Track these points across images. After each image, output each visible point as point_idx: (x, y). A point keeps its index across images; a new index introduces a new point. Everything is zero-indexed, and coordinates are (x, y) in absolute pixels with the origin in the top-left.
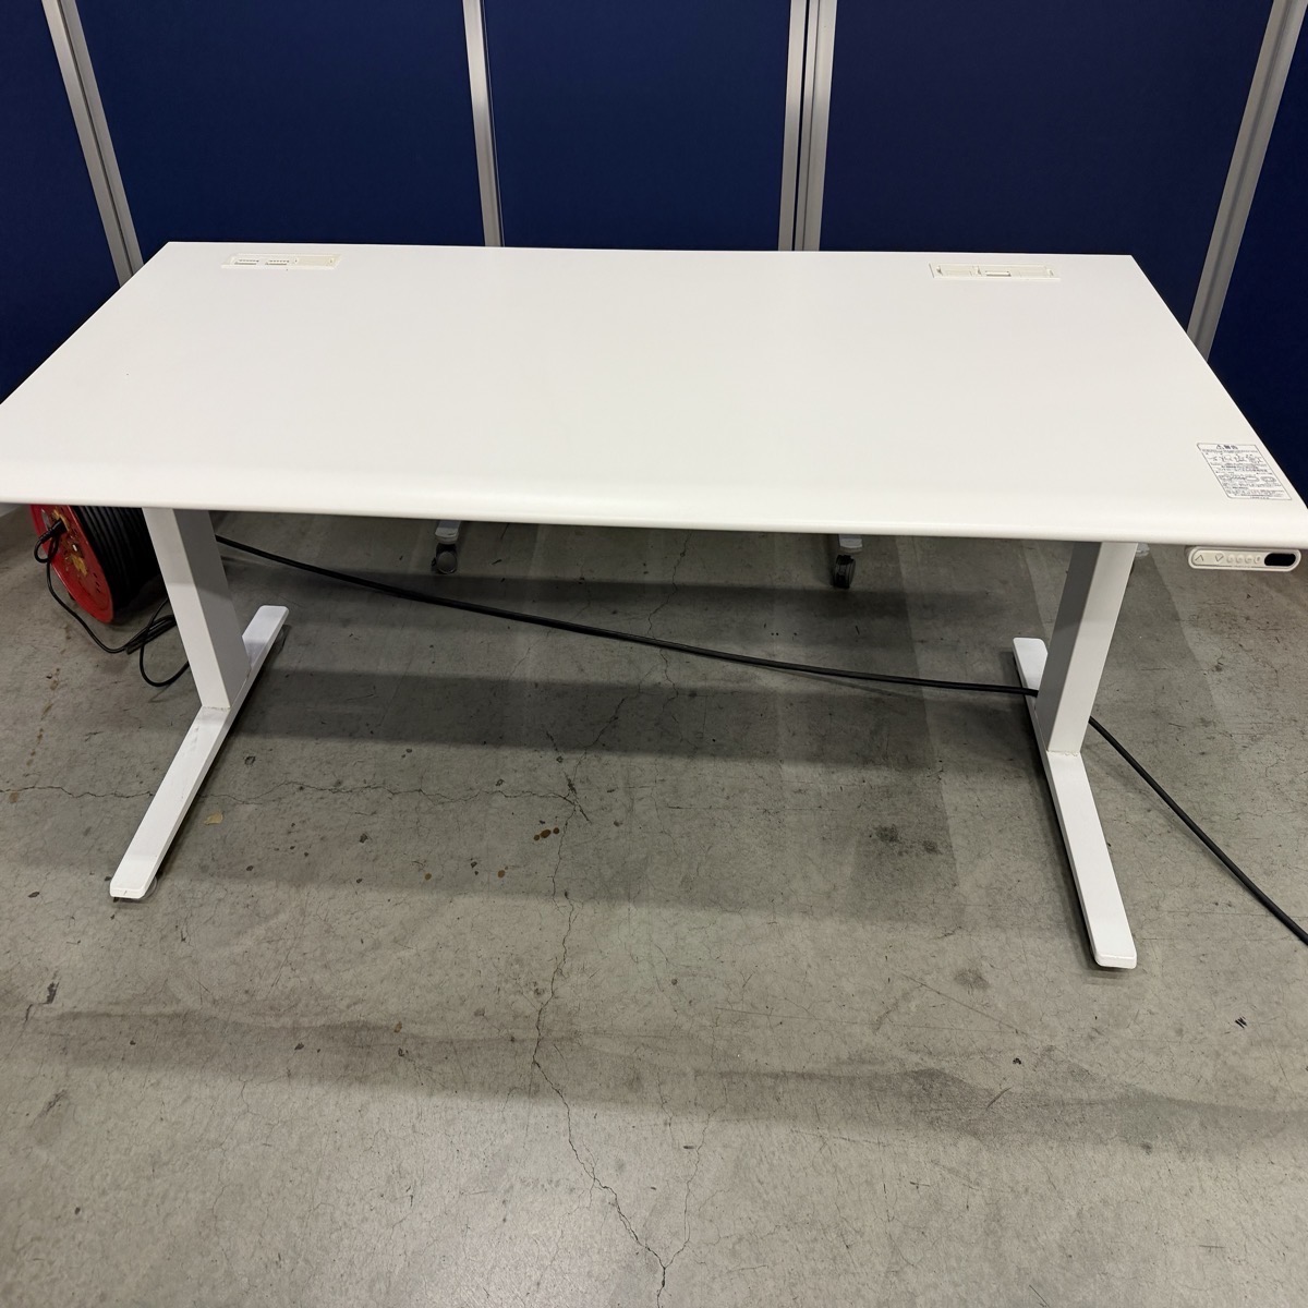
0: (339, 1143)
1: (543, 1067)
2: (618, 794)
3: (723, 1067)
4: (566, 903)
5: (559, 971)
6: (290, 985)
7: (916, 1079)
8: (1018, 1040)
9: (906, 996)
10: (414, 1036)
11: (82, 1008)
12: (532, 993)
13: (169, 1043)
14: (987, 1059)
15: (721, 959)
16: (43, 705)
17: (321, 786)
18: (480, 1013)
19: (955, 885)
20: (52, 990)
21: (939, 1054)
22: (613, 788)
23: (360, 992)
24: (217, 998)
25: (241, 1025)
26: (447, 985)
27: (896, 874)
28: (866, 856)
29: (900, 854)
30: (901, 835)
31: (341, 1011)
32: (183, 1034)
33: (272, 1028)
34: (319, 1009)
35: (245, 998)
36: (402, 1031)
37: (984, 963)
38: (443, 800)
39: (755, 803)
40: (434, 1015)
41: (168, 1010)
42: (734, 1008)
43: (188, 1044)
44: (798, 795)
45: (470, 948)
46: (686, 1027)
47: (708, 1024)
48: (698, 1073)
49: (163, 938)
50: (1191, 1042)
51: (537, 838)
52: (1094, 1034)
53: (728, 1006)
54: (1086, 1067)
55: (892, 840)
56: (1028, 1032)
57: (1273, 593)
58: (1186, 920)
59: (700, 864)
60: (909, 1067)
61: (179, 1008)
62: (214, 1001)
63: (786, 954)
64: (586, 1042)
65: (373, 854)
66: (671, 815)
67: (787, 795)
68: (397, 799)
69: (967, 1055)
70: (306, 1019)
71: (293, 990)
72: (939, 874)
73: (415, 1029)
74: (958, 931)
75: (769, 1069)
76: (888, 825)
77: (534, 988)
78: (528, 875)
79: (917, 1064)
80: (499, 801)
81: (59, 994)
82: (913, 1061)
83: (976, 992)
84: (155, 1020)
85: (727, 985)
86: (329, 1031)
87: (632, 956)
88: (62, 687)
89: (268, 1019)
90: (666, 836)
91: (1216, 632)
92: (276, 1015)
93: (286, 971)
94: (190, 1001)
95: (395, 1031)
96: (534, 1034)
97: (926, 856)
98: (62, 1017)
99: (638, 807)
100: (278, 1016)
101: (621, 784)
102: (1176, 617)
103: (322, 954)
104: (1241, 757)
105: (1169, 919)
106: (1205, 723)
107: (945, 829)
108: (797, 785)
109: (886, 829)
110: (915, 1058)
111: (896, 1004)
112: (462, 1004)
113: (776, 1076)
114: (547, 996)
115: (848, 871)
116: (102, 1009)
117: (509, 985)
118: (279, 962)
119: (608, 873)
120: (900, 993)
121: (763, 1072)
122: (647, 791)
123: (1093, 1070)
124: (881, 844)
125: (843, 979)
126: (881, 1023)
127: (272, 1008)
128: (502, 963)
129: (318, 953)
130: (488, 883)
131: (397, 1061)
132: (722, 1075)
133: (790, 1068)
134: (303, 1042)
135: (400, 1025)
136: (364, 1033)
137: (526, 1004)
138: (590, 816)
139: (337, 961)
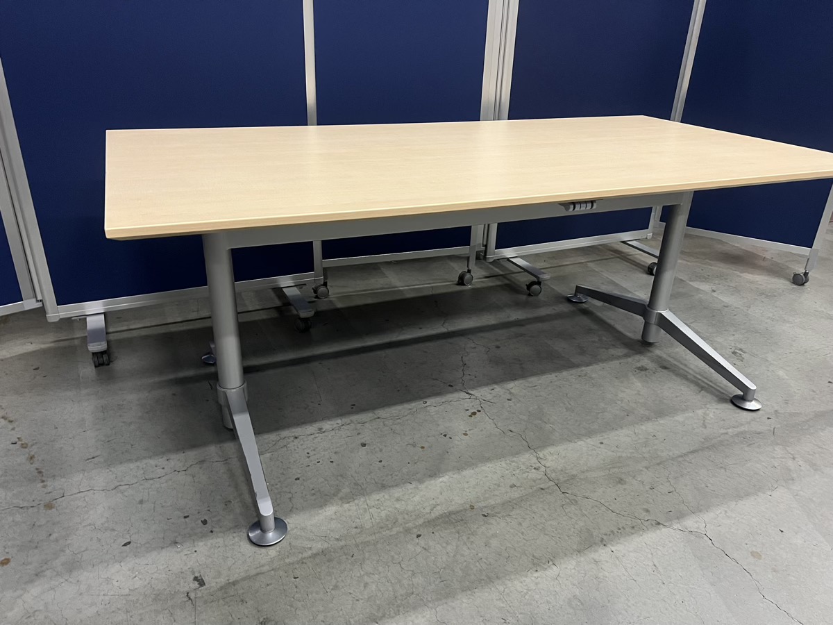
0: (488, 563)
1: (570, 493)
2: (498, 390)
5: (539, 458)
6: (383, 515)
10: (485, 507)
12: (533, 470)
13: (324, 567)
15: (615, 428)
17: (309, 433)
18: (513, 486)
20: (198, 580)
23: (433, 502)
24: (337, 537)
25: (368, 542)
26: (482, 482)
28: (641, 378)
29: (654, 373)
30: (647, 367)
31: (430, 513)
32: (330, 560)
33: (391, 536)
34: (414, 517)
35: (359, 530)
36: (475, 507)
40: (487, 495)
41: (306, 555)
46: (624, 455)
47: (633, 451)
51: (470, 416)
55: (646, 370)
61: (314, 552)
62: (337, 540)
63: (642, 418)
64: (582, 477)
65: (377, 449)
68: (367, 425)
70: (410, 524)
71: (387, 516)
73: (482, 504)
76: (639, 366)
77: (532, 468)
78: (482, 430)
81: (206, 579)
84: (302, 562)
85: (627, 436)
89: (384, 533)
92: (388, 530)
93: (373, 510)
94: (318, 546)
95: (472, 509)
96: (551, 483)
97: (666, 371)
98: (222, 588)
100: (390, 529)
103: (390, 496)
107: (665, 360)
109: (639, 368)
112: (499, 486)
114: (543, 468)
115: (639, 384)
117: (518, 471)
124: (643, 372)
127: (381, 528)
129: (387, 496)
130: (462, 440)
131: (488, 518)
134: (418, 533)
135: (472, 506)
136: (453, 516)
137: (533, 474)
139: (403, 495)
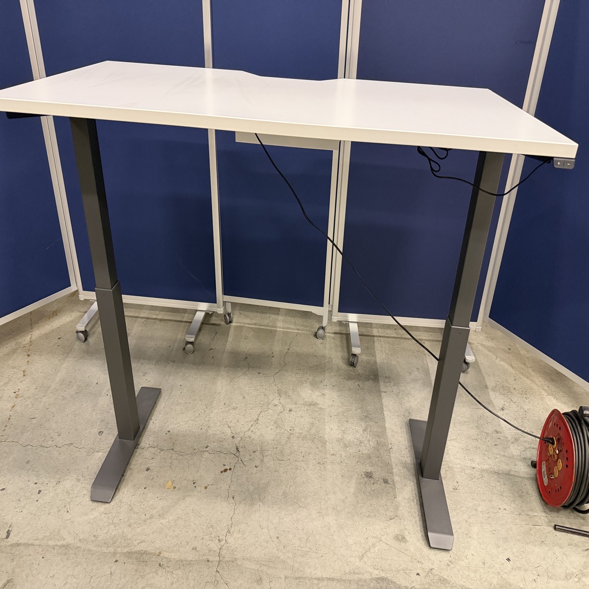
1: (220, 573)
2: (257, 453)
3: (297, 575)
4: (233, 501)
5: (229, 531)
6: (113, 534)
7: (376, 581)
8: (419, 565)
9: (374, 545)
10: (166, 558)
11: (22, 541)
12: (217, 541)
13: (59, 558)
14: (406, 573)
15: (298, 528)
16: (12, 404)
18: (195, 549)
19: (395, 498)
20: (8, 533)
21: (386, 570)
22: (255, 450)
23: (143, 537)
24: (81, 538)
25: (91, 551)
26: (181, 536)
27: (371, 492)
28: (360, 484)
29: (373, 484)
30: (374, 475)
31: (135, 546)
32: (65, 554)
33: (105, 552)
34: (126, 544)
35: (94, 539)
36: (161, 555)
37: (406, 532)
38: (182, 454)
39: (315, 459)
41: (59, 543)
42: (303, 549)
43: (68, 559)
44: (332, 456)
45: (192, 520)
46: (282, 557)
47: (292, 556)
48: (286, 577)
49: (59, 511)
50: (488, 568)
51: (222, 472)
52: (450, 564)
53: (300, 549)
54: (446, 577)
55: (370, 477)
56: (423, 562)
57: (525, 379)
58: (487, 515)
59: (290, 486)
60: (374, 576)
61: (64, 543)
62: (80, 540)
63: (325, 526)
64: (239, 563)
65: (152, 477)
66: (279, 463)
67: (328, 456)
68: (163, 452)
69: (398, 571)
70: (120, 549)
71: (115, 536)
72: (389, 493)
73: (166, 555)
74: (396, 518)
75: (316, 576)
76: (369, 471)
77: (218, 539)
78: (217, 489)
79: (377, 575)
80: (206, 455)
81: (12, 534)
82: (376, 573)
83: (402, 543)
84: (53, 547)
85: (300, 539)
86: (129, 554)
87: (260, 526)
88: (20, 397)
89: (103, 548)
90: (277, 473)
91: (502, 394)
92: (107, 547)
93: (112, 527)
94: (69, 540)
95: (158, 555)
96: (218, 559)
97: (384, 485)
98: (12, 545)
99: (266, 459)
100: (108, 547)
101: (259, 449)
102: (486, 387)
103: (128, 520)
104: (511, 447)
105: (481, 515)
106: (497, 432)
107: (392, 473)
108: (332, 452)
109: (368, 473)
110: (376, 572)
111: (369, 549)
112: (187, 544)
113: (319, 579)
114: (223, 542)
115: (352, 490)
116: (31, 542)
117: (207, 537)
118: (109, 523)
119: (251, 488)
120: (372, 544)
121: (313, 577)
122: (270, 452)
123: (449, 579)
124: (366, 479)
125: (349, 538)
126: (363, 557)
127: (105, 544)
128: (205, 527)
129: (126, 520)
130: (200, 491)
131: (158, 569)
132: (296, 578)
133: (325, 576)
134: (118, 559)
135: (160, 553)
136: (144, 556)
137: (215, 546)
138: (245, 463)
139: (135, 523)
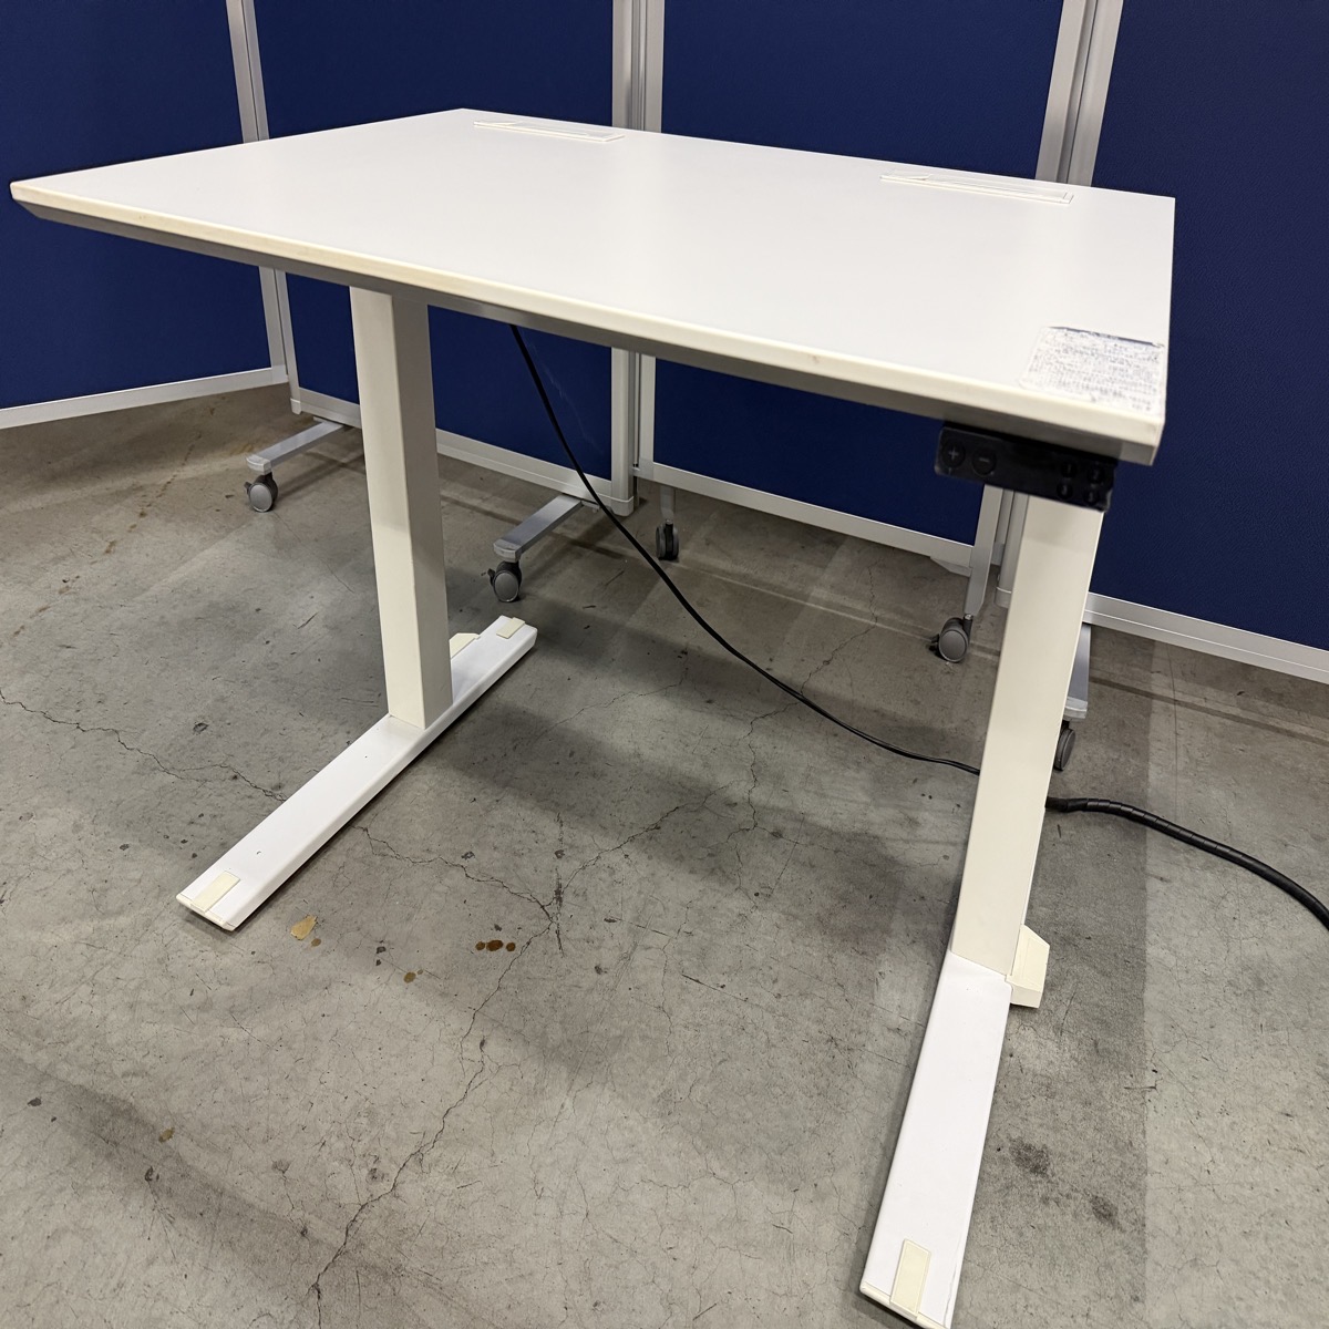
1: (324, 1300)
2: (616, 928)
4: (477, 1056)
5: (418, 1155)
6: (77, 1012)
10: (179, 1158)
16: (42, 604)
22: (614, 917)
29: (1045, 1201)
30: (1055, 1168)
31: (113, 1077)
33: (21, 1060)
34: (90, 1060)
36: (168, 1142)
39: (819, 1022)
45: (319, 1064)
51: (480, 946)
55: (1036, 1170)
59: (697, 1081)
66: (683, 988)
67: (874, 1028)
71: (76, 1021)
73: (185, 1148)
77: (372, 1166)
80: (455, 878)
88: (70, 593)
95: (160, 1139)
96: (338, 1240)
99: (639, 958)
103: (138, 988)
112: (265, 1142)
114: (384, 1186)
118: (83, 977)
119: (556, 1036)
124: (1014, 1170)
128: (347, 1106)
129: (132, 986)
130: (388, 981)
131: (133, 1185)
134: (44, 1097)
135: (171, 1133)
138: (565, 944)
139: (150, 1005)
